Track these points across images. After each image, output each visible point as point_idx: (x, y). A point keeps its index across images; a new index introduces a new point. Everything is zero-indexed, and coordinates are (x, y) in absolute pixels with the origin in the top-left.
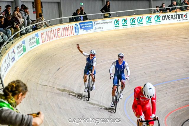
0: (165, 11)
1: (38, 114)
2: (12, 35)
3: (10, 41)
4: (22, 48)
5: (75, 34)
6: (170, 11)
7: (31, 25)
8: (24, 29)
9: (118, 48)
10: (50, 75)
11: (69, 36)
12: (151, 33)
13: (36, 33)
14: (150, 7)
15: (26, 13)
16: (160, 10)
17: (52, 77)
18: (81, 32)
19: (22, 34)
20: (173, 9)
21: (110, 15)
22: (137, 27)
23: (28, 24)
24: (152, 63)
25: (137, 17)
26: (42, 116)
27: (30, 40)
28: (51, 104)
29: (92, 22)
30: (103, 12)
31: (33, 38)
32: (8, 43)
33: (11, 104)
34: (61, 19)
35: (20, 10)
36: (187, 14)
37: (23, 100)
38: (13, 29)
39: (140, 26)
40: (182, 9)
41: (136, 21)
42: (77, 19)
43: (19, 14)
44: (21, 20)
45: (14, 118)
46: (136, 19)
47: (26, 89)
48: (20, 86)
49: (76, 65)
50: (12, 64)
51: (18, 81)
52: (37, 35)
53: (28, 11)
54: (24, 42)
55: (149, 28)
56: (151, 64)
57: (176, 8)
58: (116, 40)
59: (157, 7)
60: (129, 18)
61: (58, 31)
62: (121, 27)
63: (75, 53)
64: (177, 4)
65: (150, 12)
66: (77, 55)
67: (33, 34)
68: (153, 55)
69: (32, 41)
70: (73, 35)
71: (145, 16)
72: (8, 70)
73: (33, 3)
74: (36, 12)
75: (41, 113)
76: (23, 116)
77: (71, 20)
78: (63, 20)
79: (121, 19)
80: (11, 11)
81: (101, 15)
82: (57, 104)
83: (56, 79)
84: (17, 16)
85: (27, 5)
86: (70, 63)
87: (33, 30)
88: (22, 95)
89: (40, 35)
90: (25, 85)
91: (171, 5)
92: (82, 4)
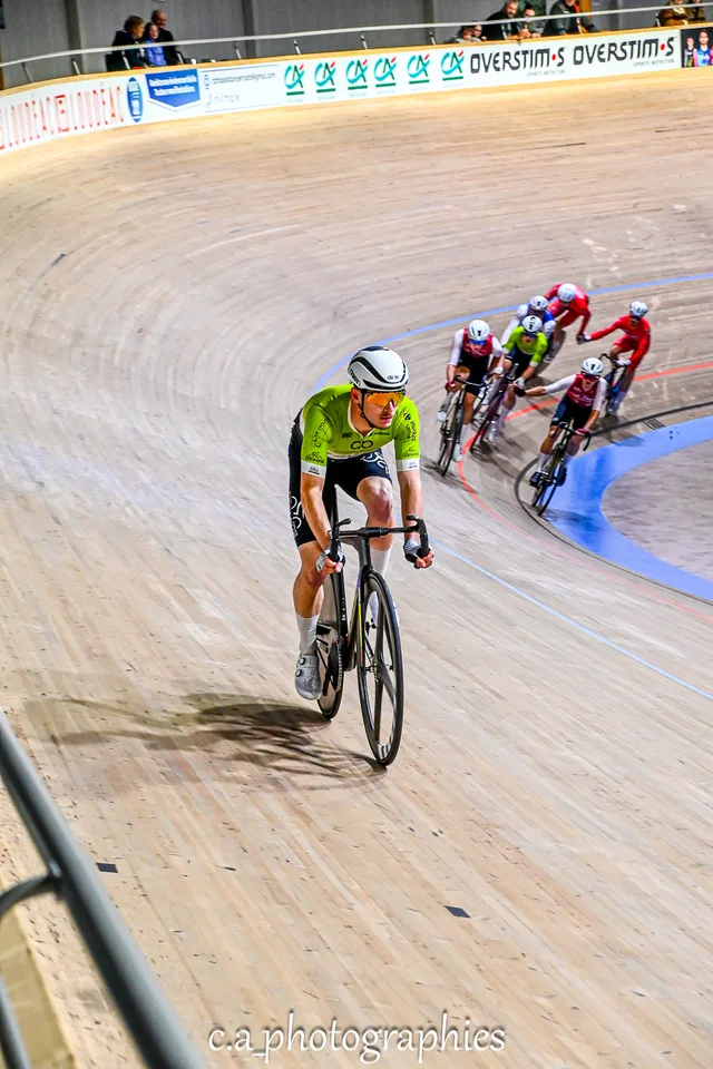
5: (129, 121)
9: (298, 181)
10: (23, 282)
11: (103, 126)
12: (425, 121)
14: (429, 17)
17: (30, 289)
18: (154, 111)
22: (372, 99)
24: (426, 240)
25: (371, 57)
28: (23, 395)
29: (195, 72)
34: (78, 58)
36: (561, 50)
39: (385, 95)
41: (369, 74)
46: (371, 65)
49: (130, 243)
55: (419, 103)
56: (424, 245)
58: (289, 148)
60: (341, 60)
61: (61, 107)
63: (127, 195)
65: (427, 38)
66: (135, 204)
68: (432, 209)
70: (119, 124)
71: (403, 56)
78: (85, 59)
79: (310, 63)
81: (234, 44)
83: (45, 297)
86: (103, 237)
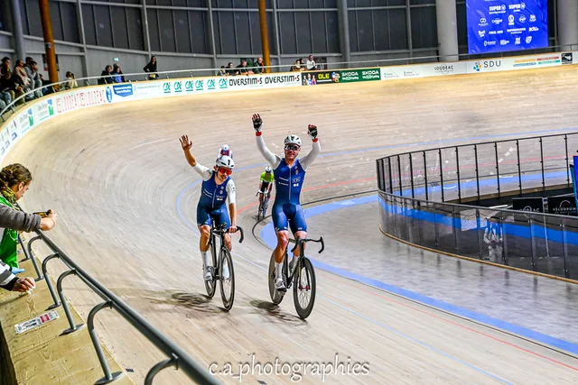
0: (232, 73)
1: (49, 212)
2: (12, 100)
3: (9, 109)
4: (28, 120)
5: (107, 102)
6: (239, 74)
7: (41, 88)
8: (30, 92)
9: (169, 123)
10: (71, 160)
11: (98, 104)
12: (214, 102)
13: (49, 99)
14: (213, 66)
15: (33, 70)
16: (227, 71)
18: (116, 98)
19: (28, 99)
20: (243, 71)
21: (157, 75)
22: (195, 94)
23: (37, 86)
25: (194, 80)
26: (54, 216)
27: (40, 108)
29: (131, 85)
30: (147, 71)
31: (44, 106)
32: (6, 112)
33: (7, 198)
34: (86, 80)
35: (25, 65)
36: (261, 78)
37: (26, 192)
38: (14, 93)
39: (199, 93)
40: (255, 72)
41: (193, 86)
42: (109, 81)
43: (23, 71)
44: (26, 80)
45: (12, 218)
46: (194, 82)
47: (29, 176)
48: (21, 173)
49: (109, 145)
50: (13, 143)
51: (17, 166)
52: (50, 102)
53: (36, 66)
54: (30, 112)
55: (212, 96)
57: (247, 70)
58: (165, 111)
59: (223, 67)
60: (184, 81)
61: (82, 97)
62: (173, 93)
63: (107, 128)
64: (248, 64)
65: (213, 74)
66: (110, 131)
67: (44, 100)
68: (218, 132)
69: (43, 110)
70: (104, 103)
71: (206, 80)
72: (7, 150)
73: (43, 55)
74: (49, 69)
75: (52, 211)
76: (25, 215)
77: (101, 82)
78: (89, 81)
79: (172, 82)
80: (10, 67)
81: (145, 76)
82: (81, 200)
83: (78, 165)
84: (19, 74)
85: (35, 59)
86: (99, 143)
87: (44, 95)
88: (24, 185)
89: (53, 102)
90: (27, 171)
91: (241, 66)
92: (117, 59)
